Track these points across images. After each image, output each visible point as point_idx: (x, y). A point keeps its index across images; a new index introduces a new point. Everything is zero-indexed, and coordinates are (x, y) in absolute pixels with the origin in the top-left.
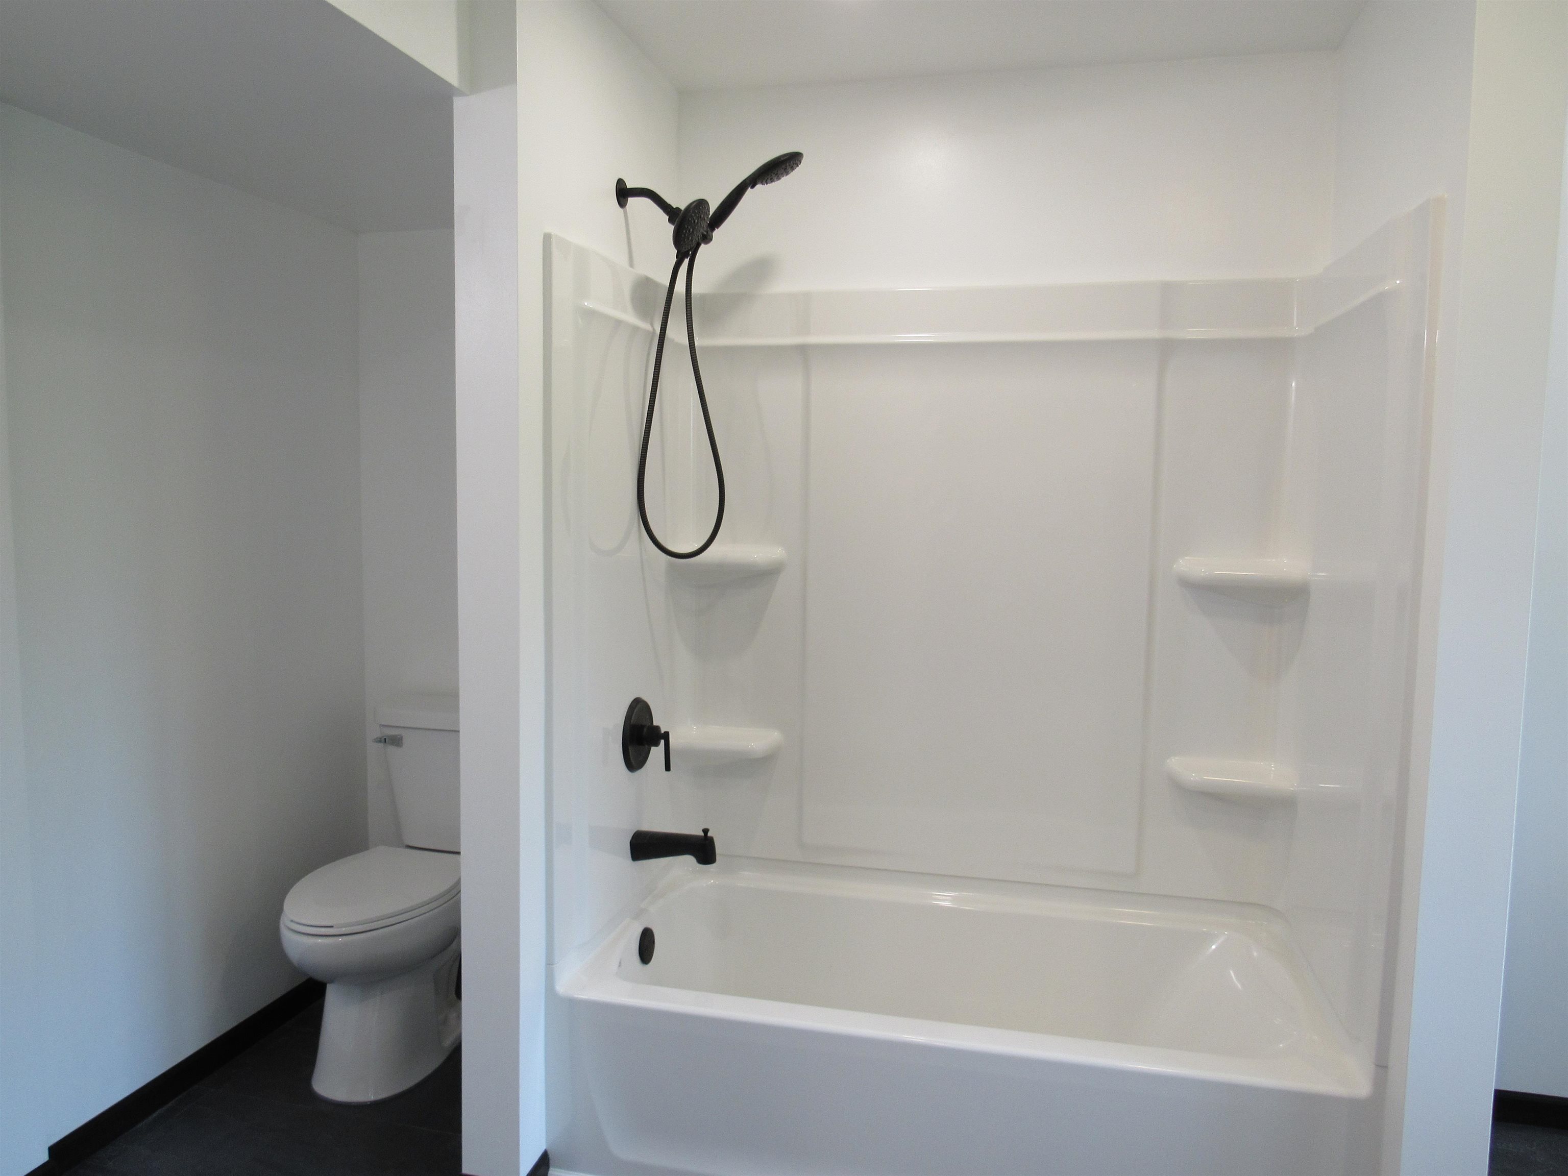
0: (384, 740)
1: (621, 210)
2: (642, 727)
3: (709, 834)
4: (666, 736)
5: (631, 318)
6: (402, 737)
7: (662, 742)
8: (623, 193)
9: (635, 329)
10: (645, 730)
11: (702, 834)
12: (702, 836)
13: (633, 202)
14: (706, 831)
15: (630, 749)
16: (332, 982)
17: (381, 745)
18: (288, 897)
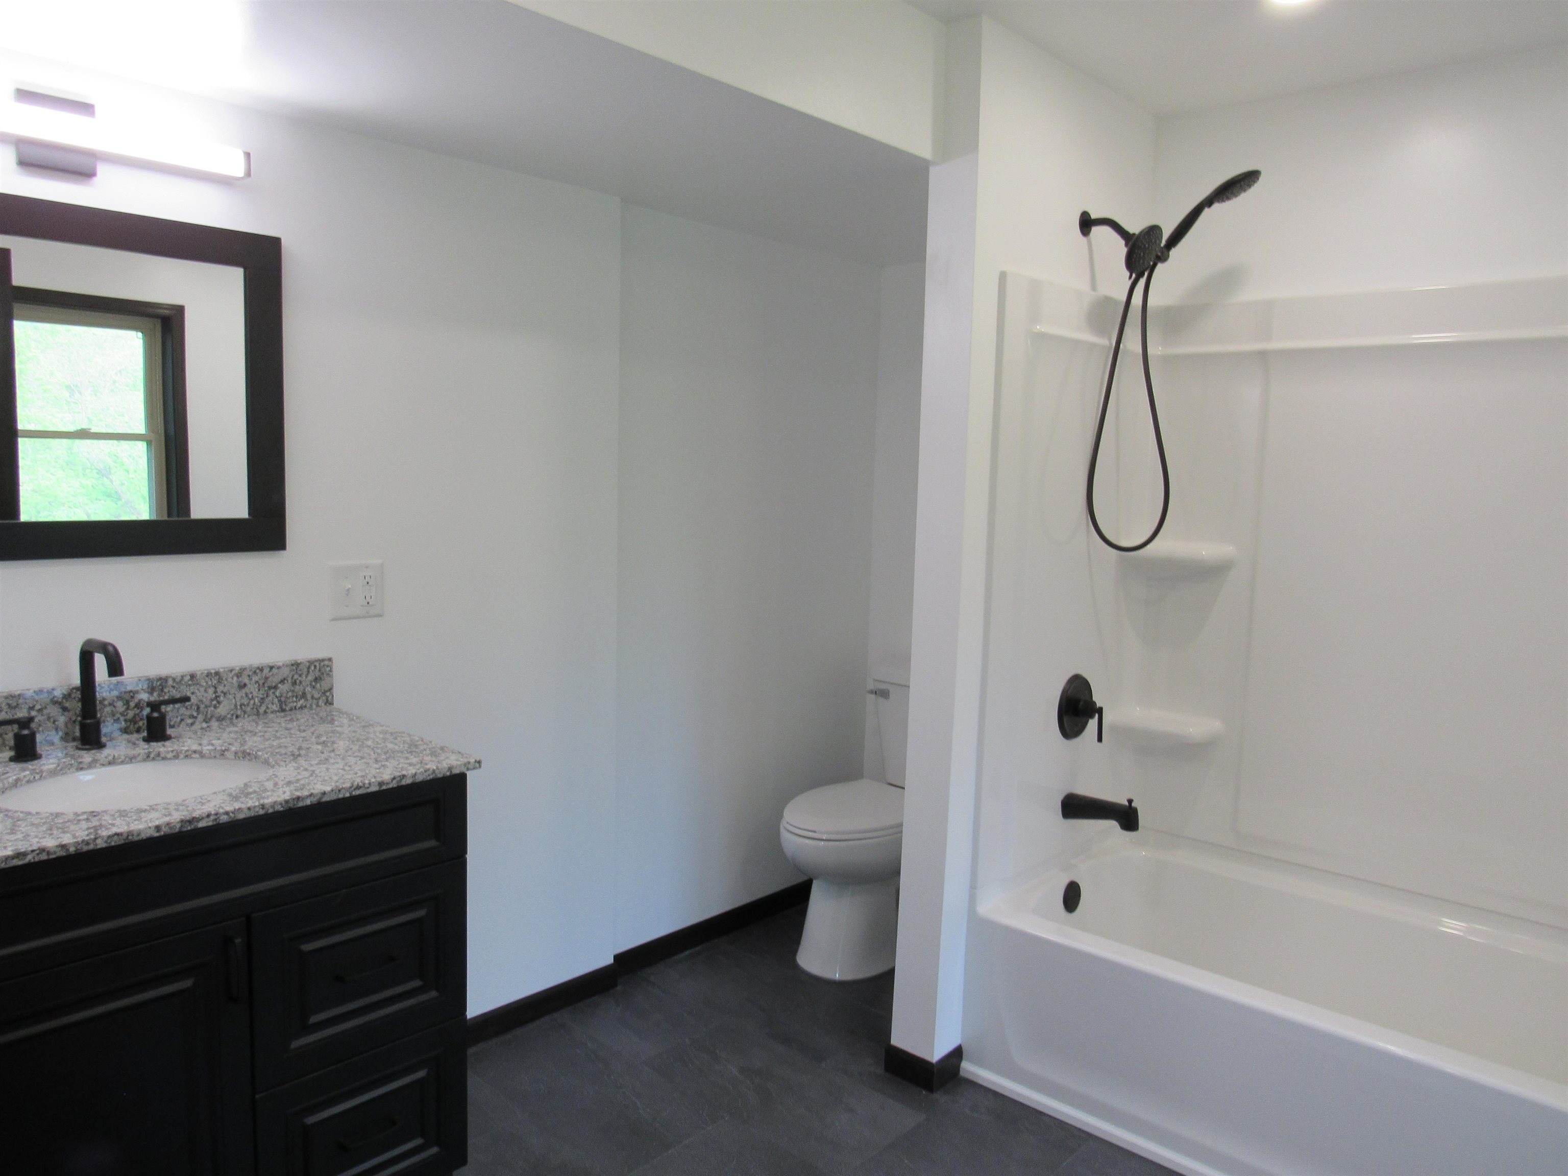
0: (875, 692)
1: (1084, 240)
2: (1079, 701)
3: (1133, 805)
4: (1100, 711)
5: (1089, 337)
6: (889, 691)
7: (1097, 715)
8: (1087, 223)
9: (1093, 346)
10: (1081, 703)
11: (1127, 803)
12: (1126, 806)
13: (1095, 230)
14: (1130, 801)
15: (1065, 719)
16: (817, 878)
17: (873, 696)
18: (788, 806)
